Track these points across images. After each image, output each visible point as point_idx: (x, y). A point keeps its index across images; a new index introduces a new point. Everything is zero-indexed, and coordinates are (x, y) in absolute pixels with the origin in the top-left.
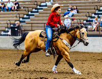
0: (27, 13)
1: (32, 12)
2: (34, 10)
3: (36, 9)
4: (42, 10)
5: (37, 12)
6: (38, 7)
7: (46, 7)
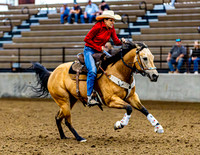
0: (125, 25)
1: (135, 23)
2: (139, 20)
3: (143, 17)
4: (156, 20)
5: (147, 23)
6: (149, 14)
7: (164, 14)
